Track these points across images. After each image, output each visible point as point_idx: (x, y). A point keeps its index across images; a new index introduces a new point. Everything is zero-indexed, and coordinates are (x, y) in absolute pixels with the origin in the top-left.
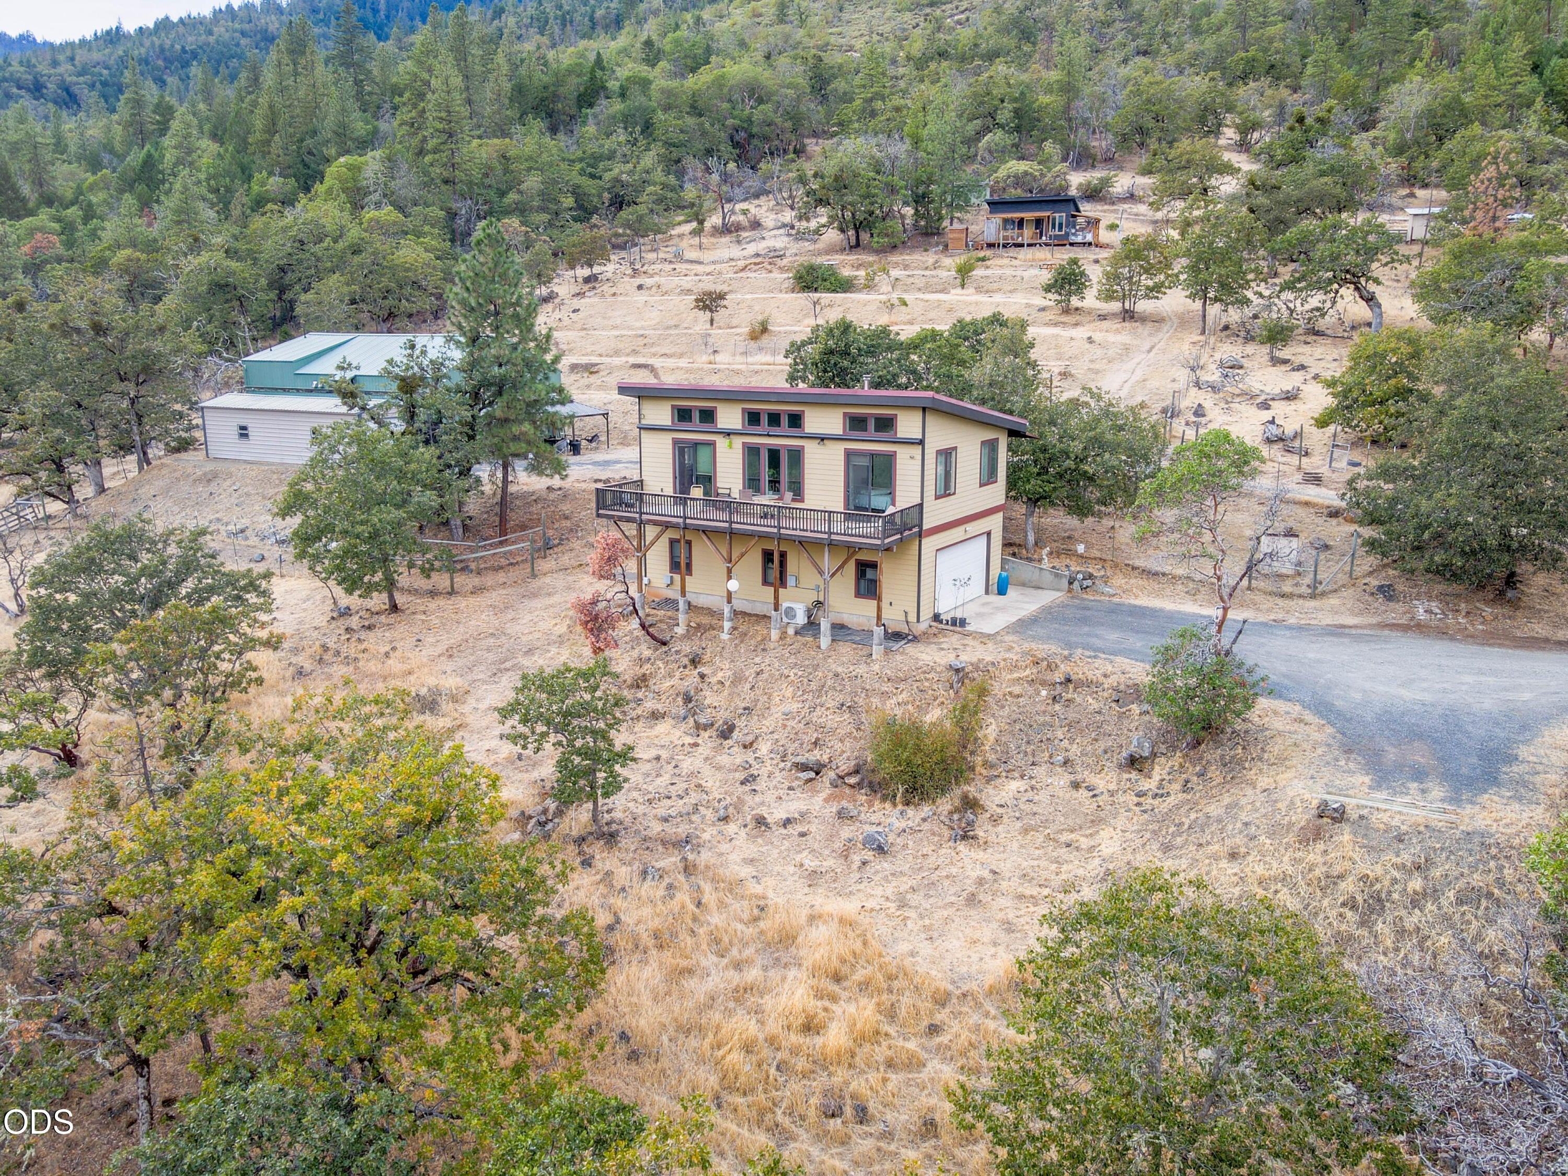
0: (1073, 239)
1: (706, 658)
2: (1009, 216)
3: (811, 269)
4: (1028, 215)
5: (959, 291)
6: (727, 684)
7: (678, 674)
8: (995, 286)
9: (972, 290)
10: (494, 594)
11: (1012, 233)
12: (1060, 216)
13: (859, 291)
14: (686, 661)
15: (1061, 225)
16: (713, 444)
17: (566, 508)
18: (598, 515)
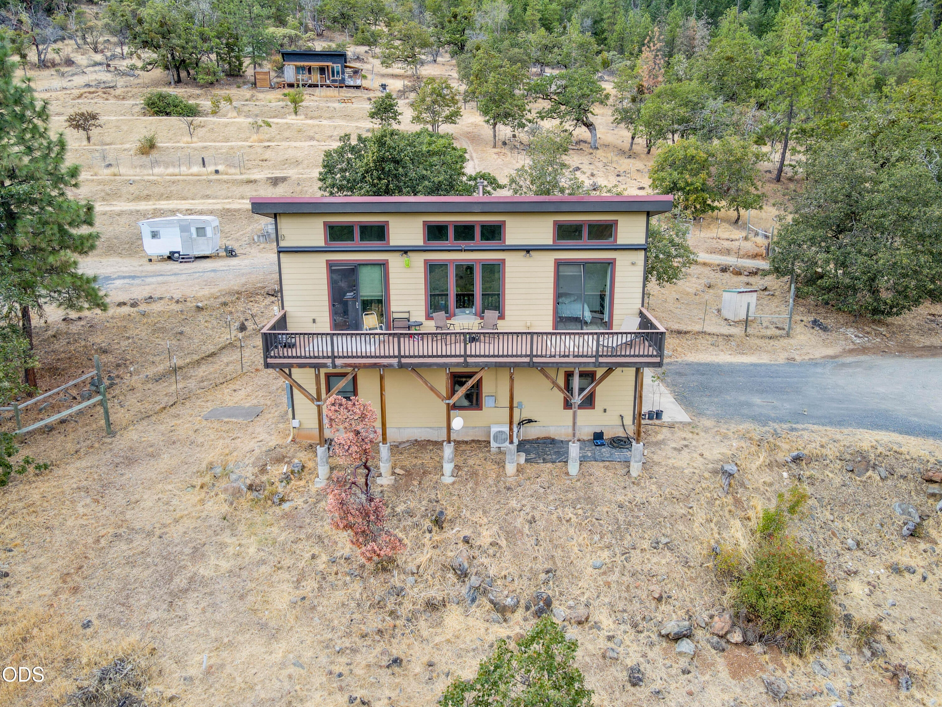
0: (347, 83)
1: (450, 513)
2: (302, 64)
3: (161, 97)
4: (315, 64)
5: (294, 117)
6: (503, 543)
7: (426, 541)
8: (316, 114)
9: (303, 117)
10: (71, 470)
11: (303, 77)
12: (338, 67)
13: (207, 115)
14: (427, 524)
15: (338, 73)
16: (384, 265)
17: (99, 339)
18: (267, 366)
